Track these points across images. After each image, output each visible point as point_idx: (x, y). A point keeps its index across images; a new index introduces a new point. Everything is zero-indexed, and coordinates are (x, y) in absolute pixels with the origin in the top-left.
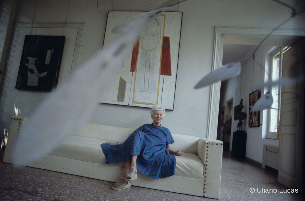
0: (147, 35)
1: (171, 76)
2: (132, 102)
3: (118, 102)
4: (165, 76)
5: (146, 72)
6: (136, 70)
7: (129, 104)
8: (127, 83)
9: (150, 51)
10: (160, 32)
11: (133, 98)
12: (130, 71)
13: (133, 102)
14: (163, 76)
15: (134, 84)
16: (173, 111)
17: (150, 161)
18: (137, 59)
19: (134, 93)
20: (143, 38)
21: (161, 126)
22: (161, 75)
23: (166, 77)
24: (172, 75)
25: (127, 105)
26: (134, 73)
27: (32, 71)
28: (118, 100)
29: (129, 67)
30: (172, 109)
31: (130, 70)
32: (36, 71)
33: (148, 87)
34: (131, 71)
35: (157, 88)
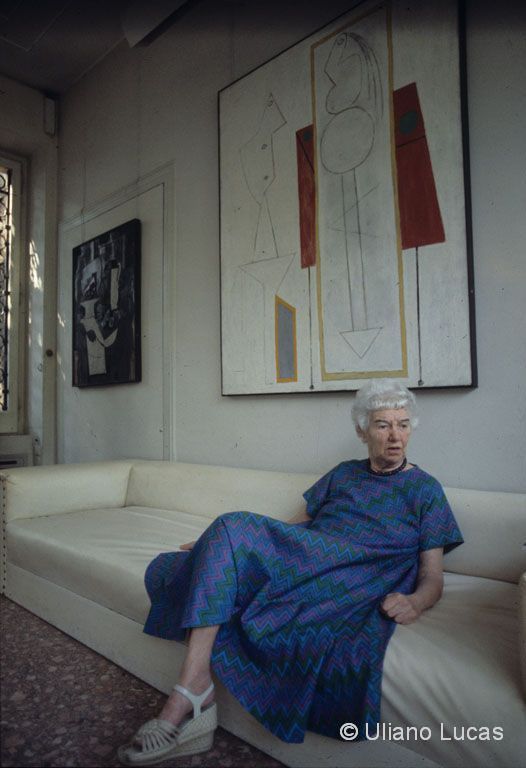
0: (336, 114)
1: (444, 244)
2: (320, 378)
3: (280, 384)
4: (420, 248)
5: (350, 255)
6: (317, 259)
7: (312, 387)
8: (297, 311)
9: (354, 169)
10: (378, 83)
11: (323, 363)
12: (300, 267)
13: (326, 376)
14: (414, 249)
15: (320, 308)
16: (477, 390)
17: (273, 646)
18: (314, 217)
19: (322, 344)
20: (324, 131)
21: (408, 467)
22: (404, 249)
23: (426, 251)
24: (446, 237)
25: (309, 390)
26: (313, 269)
27: (93, 337)
28: (281, 379)
29: (294, 254)
30: (468, 381)
31: (299, 264)
32: (98, 334)
33: (366, 311)
34: (303, 266)
35: (398, 306)
